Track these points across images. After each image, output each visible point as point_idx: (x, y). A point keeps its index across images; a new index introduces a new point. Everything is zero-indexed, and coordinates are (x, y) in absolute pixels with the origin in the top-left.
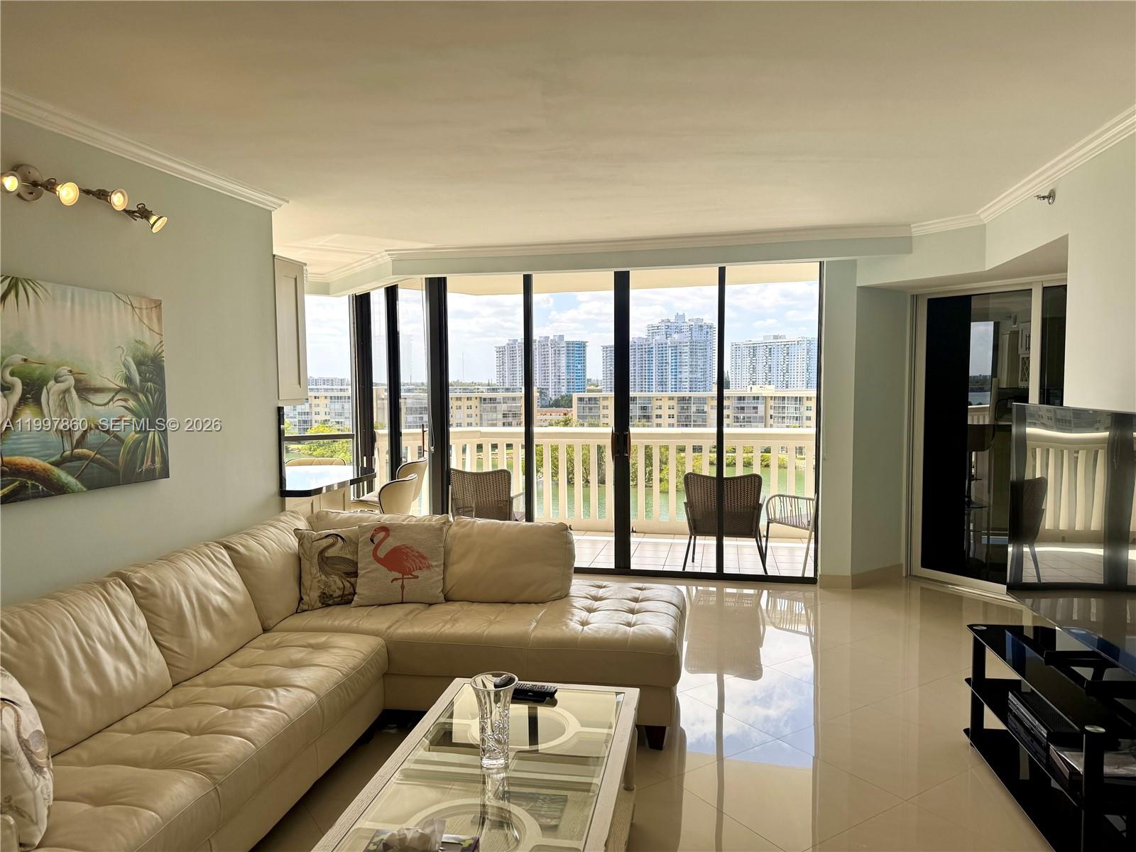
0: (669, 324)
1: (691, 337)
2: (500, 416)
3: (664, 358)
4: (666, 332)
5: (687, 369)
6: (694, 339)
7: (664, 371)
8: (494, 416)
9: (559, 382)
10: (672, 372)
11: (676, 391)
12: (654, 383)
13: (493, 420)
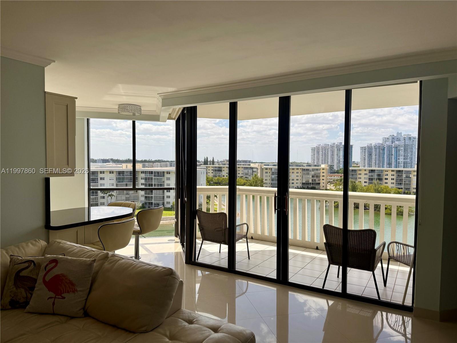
0: (394, 137)
1: (405, 142)
2: (311, 177)
3: (391, 152)
4: (392, 140)
5: (403, 157)
6: (406, 143)
7: (390, 158)
8: (308, 176)
9: (339, 163)
10: (394, 159)
11: (396, 168)
12: (385, 164)
13: (308, 178)
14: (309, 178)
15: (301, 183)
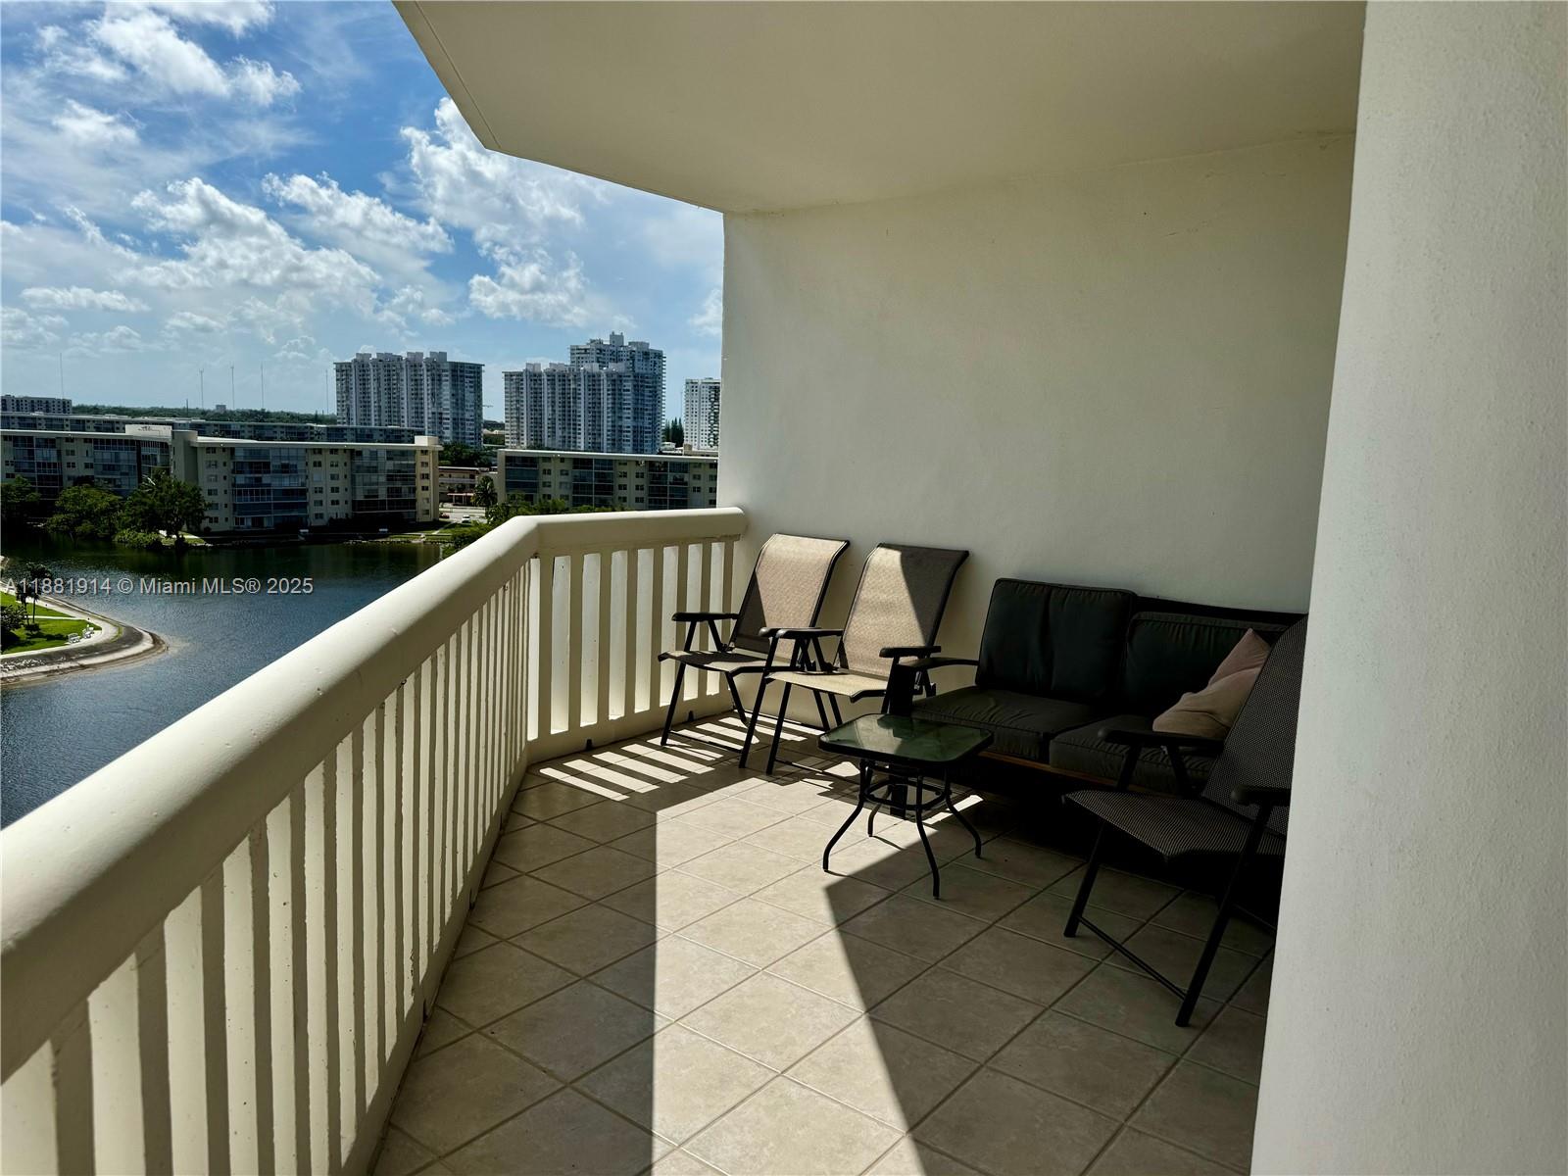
0: (601, 347)
1: (634, 367)
2: (383, 479)
3: (597, 396)
4: (599, 358)
6: (637, 371)
7: (597, 414)
8: (374, 478)
10: (608, 417)
13: (373, 484)
14: (377, 484)
15: (350, 503)
